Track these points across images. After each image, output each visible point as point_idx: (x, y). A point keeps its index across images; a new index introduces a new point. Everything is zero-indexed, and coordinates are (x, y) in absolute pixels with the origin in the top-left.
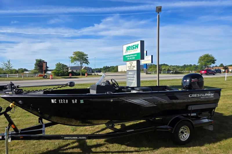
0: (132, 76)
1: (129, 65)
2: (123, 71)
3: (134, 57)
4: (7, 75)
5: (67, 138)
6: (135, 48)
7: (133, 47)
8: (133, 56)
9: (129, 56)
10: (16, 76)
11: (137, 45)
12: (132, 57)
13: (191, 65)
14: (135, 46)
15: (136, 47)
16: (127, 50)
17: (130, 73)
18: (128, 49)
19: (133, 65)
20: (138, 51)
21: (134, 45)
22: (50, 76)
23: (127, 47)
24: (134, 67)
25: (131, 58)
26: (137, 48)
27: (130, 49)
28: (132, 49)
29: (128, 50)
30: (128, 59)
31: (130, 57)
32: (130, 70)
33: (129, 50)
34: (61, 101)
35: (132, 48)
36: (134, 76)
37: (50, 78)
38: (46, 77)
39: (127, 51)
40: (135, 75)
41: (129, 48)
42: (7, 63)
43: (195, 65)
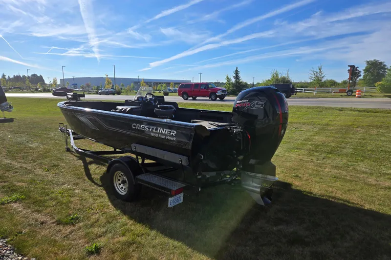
4: (303, 89)
10: (314, 91)
22: (357, 93)
37: (357, 95)
38: (351, 93)
42: (318, 71)
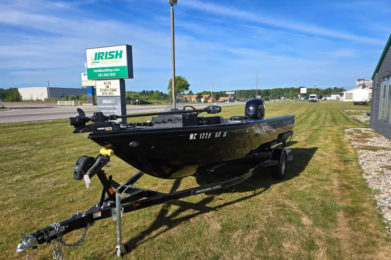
0: (112, 106)
1: (104, 87)
2: (35, 99)
3: (114, 72)
5: (199, 191)
6: (116, 58)
7: (110, 55)
8: (111, 70)
9: (101, 71)
11: (119, 52)
12: (109, 72)
13: (152, 92)
14: (114, 54)
15: (118, 56)
16: (95, 59)
17: (105, 101)
18: (98, 56)
19: (111, 87)
20: (123, 62)
21: (114, 52)
23: (96, 54)
24: (115, 90)
25: (106, 75)
26: (121, 57)
27: (104, 57)
28: (109, 58)
29: (99, 59)
30: (100, 75)
31: (106, 73)
32: (105, 95)
33: (102, 59)
34: (203, 136)
35: (108, 56)
36: (115, 106)
39: (97, 61)
40: (117, 104)
41: (101, 55)
43: (158, 92)
